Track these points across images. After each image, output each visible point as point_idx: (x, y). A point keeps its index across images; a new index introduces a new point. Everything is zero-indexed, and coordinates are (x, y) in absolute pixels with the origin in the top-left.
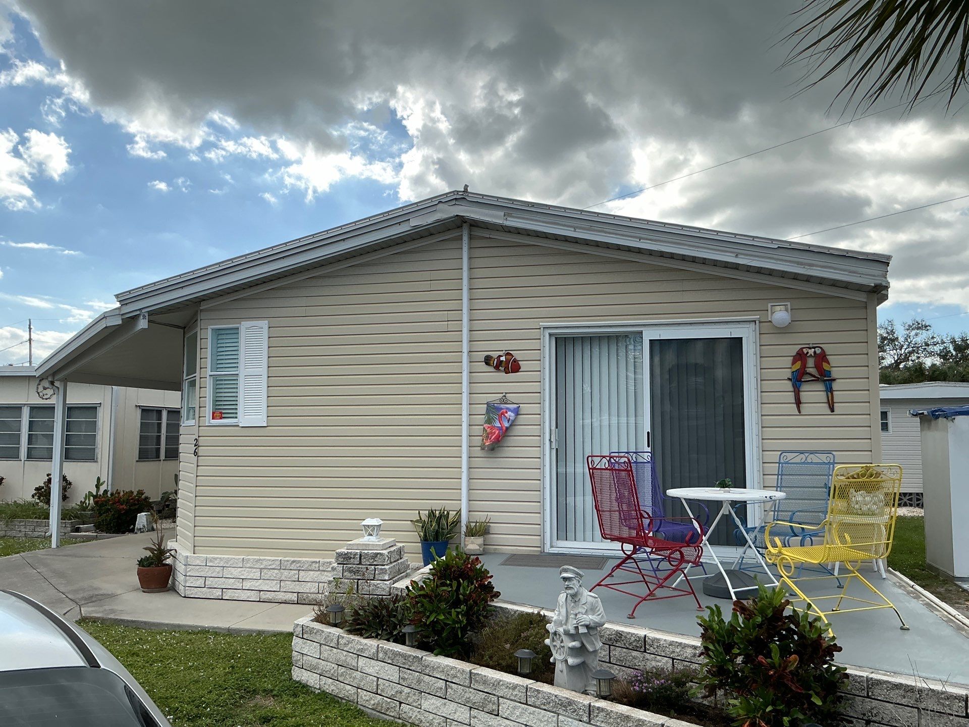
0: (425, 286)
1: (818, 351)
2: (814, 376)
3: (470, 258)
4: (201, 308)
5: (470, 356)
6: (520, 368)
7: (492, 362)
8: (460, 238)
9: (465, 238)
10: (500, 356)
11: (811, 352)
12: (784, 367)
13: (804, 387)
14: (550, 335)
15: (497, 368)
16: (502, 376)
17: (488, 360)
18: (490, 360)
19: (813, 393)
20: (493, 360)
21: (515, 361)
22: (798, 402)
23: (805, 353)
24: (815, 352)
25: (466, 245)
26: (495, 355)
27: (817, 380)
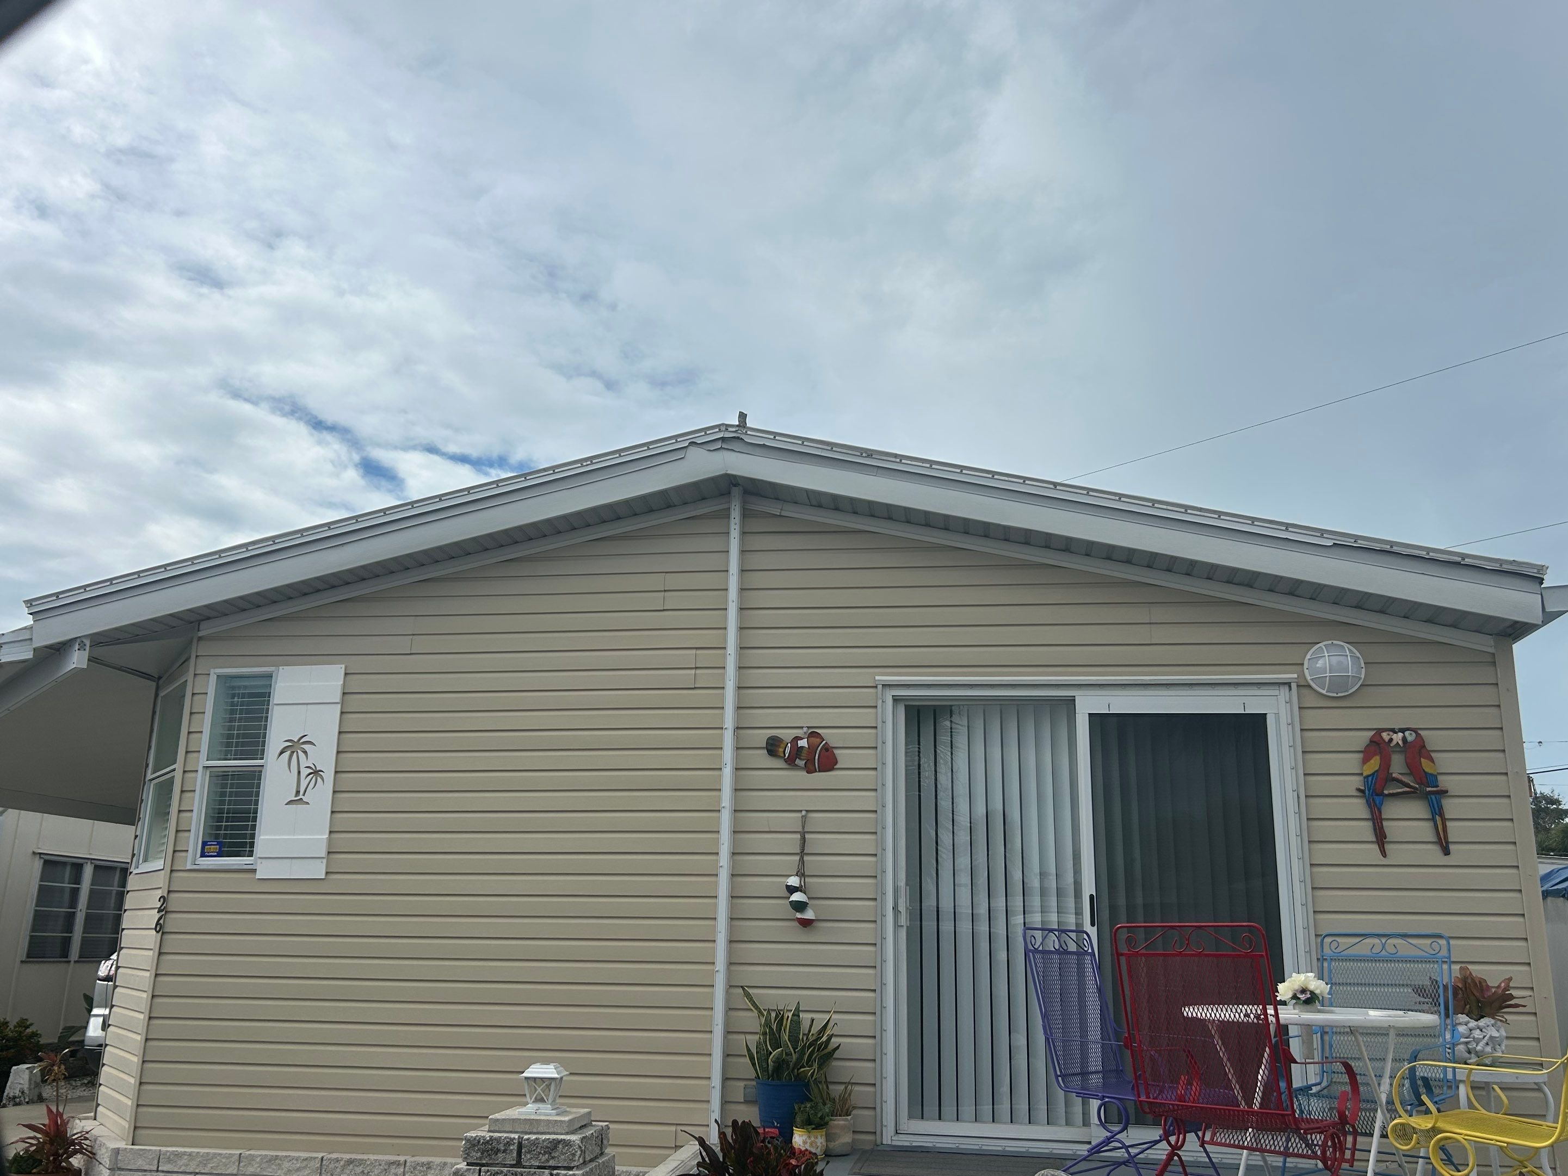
0: (656, 601)
2: (1406, 785)
3: (743, 552)
4: (201, 634)
5: (737, 738)
6: (836, 763)
7: (781, 750)
8: (726, 515)
9: (736, 514)
10: (797, 738)
12: (1347, 771)
13: (1390, 808)
14: (896, 700)
15: (791, 762)
16: (799, 777)
17: (773, 747)
18: (779, 746)
19: (1408, 823)
20: (783, 746)
21: (827, 749)
25: (737, 527)
26: (787, 735)
27: (1412, 792)
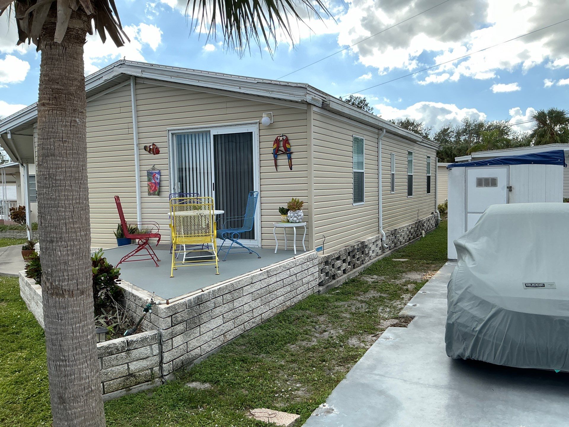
0: (118, 110)
1: (284, 138)
2: (282, 151)
3: (135, 95)
5: (137, 147)
6: (159, 152)
9: (132, 85)
10: (150, 146)
11: (281, 138)
12: (270, 147)
13: (279, 157)
14: (173, 134)
15: (150, 152)
16: (153, 156)
17: (145, 148)
18: (147, 148)
19: (283, 160)
21: (157, 148)
22: (276, 166)
23: (279, 139)
24: (283, 139)
25: (132, 88)
26: (148, 145)
27: (284, 153)
